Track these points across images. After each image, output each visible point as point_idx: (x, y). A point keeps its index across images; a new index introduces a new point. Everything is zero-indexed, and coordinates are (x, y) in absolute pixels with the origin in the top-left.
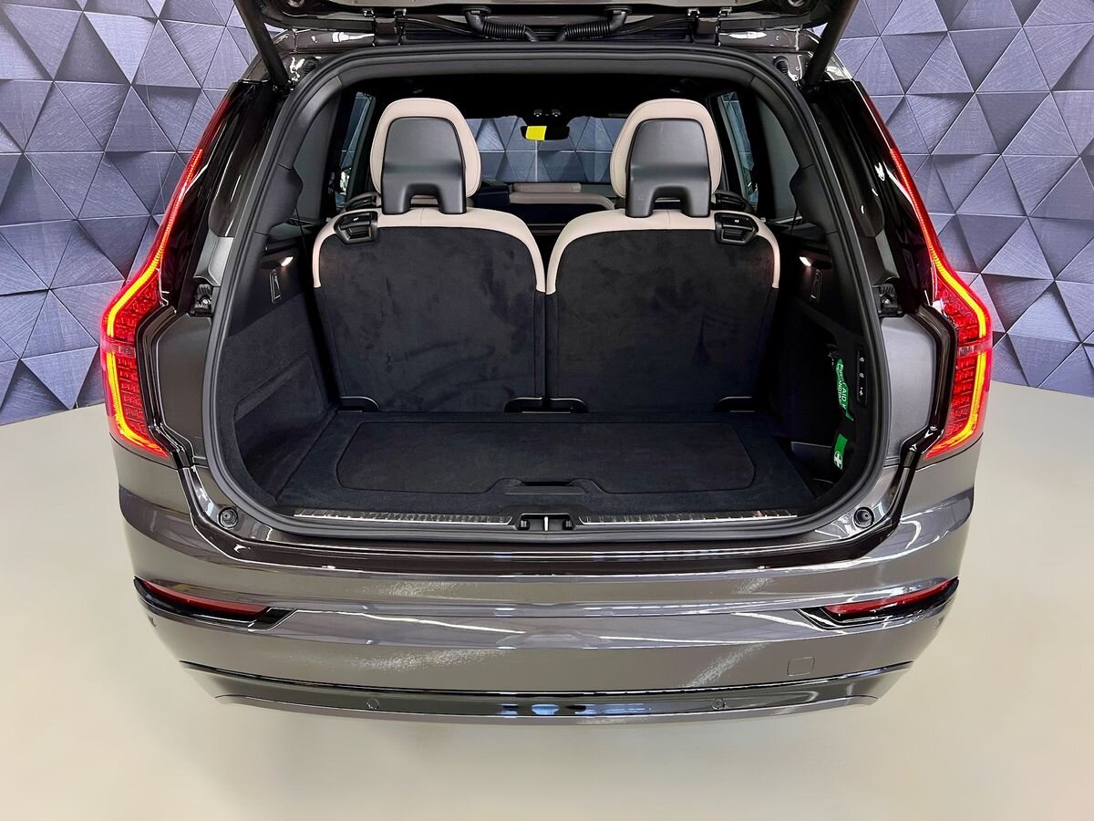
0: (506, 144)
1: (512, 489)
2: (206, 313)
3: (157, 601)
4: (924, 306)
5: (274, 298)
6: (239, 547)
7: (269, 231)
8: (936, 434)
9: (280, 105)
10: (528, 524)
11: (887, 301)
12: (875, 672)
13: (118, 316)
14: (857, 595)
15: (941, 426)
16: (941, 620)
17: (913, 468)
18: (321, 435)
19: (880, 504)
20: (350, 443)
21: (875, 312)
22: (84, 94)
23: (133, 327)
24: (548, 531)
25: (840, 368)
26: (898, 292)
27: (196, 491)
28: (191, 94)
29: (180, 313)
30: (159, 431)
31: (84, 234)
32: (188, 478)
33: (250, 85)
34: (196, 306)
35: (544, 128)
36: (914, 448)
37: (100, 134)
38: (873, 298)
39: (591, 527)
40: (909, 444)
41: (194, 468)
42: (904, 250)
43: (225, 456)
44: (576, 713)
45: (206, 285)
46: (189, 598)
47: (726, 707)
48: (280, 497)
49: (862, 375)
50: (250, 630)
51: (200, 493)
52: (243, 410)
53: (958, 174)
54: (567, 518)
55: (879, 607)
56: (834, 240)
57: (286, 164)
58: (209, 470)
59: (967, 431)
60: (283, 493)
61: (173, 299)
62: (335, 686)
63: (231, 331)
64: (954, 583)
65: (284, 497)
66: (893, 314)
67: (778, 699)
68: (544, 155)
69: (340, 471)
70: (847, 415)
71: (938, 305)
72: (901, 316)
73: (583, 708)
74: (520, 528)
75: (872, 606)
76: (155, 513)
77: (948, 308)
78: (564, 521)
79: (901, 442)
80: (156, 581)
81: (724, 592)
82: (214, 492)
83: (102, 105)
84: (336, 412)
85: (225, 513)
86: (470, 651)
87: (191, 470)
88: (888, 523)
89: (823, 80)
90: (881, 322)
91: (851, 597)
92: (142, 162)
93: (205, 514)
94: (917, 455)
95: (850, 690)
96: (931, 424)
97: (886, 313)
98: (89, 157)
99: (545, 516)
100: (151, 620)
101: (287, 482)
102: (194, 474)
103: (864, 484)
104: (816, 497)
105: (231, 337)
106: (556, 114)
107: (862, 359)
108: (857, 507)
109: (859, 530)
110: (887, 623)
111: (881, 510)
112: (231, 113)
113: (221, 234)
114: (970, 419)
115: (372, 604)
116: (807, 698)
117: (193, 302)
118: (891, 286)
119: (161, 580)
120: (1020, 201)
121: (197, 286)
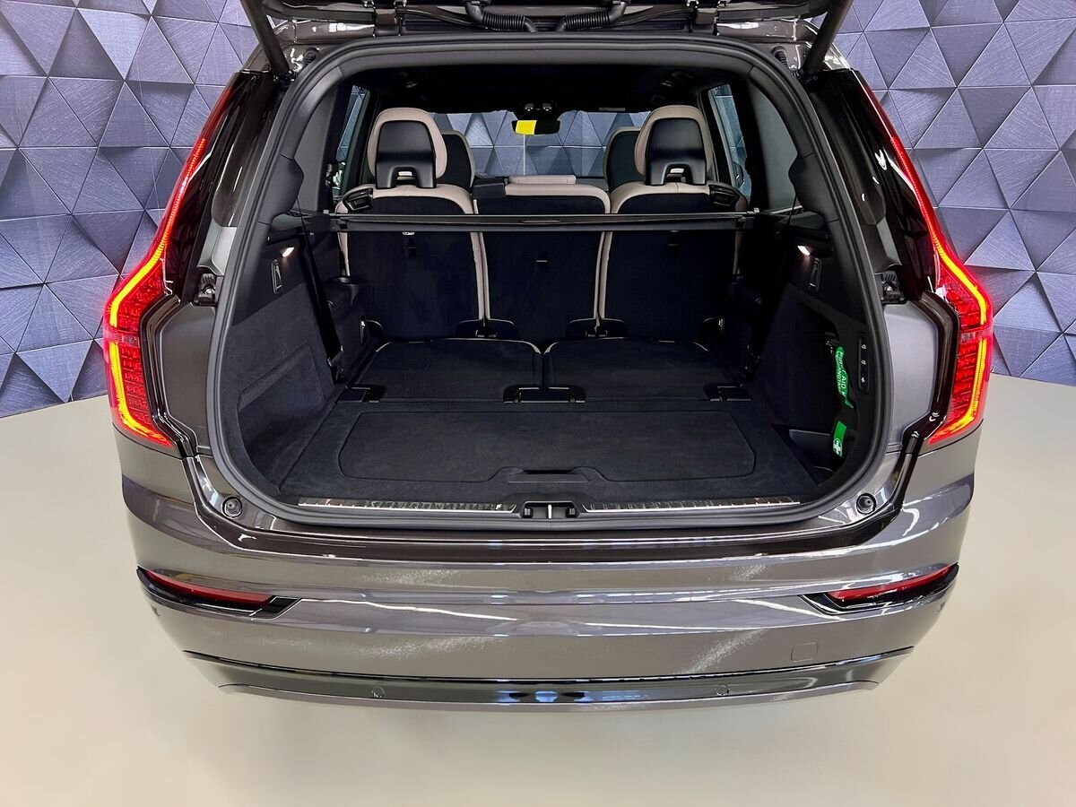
0: (494, 139)
1: (514, 478)
2: (209, 303)
3: (160, 591)
4: (927, 293)
5: (276, 288)
6: (243, 536)
7: (272, 221)
8: (939, 420)
9: (280, 96)
10: (532, 511)
11: (889, 289)
12: (875, 657)
13: (121, 306)
14: (854, 581)
15: (943, 412)
16: (942, 605)
17: (915, 454)
18: (321, 426)
19: (883, 489)
20: (351, 432)
21: (877, 298)
22: (78, 89)
23: (136, 317)
24: (552, 518)
25: (839, 355)
26: (900, 280)
27: (201, 481)
28: (184, 90)
29: (184, 302)
30: (163, 421)
31: (79, 228)
32: (192, 468)
33: (251, 76)
34: (200, 296)
35: (534, 122)
36: (916, 434)
37: (93, 129)
38: (876, 285)
39: (596, 515)
40: (910, 431)
41: (198, 457)
42: (906, 237)
43: (229, 445)
44: (576, 700)
45: (210, 275)
46: (192, 588)
47: (731, 693)
48: (283, 487)
49: (864, 362)
50: (252, 619)
51: (205, 483)
52: (246, 400)
53: (940, 168)
54: (571, 505)
55: (878, 593)
56: (835, 227)
57: (287, 153)
58: (213, 460)
59: (968, 418)
60: (287, 482)
61: (178, 289)
62: (335, 674)
63: (236, 321)
64: (954, 569)
65: (288, 486)
66: (896, 301)
67: (776, 685)
68: (532, 150)
69: (342, 460)
70: (847, 402)
71: (941, 292)
72: (903, 303)
73: (582, 695)
74: (525, 517)
75: (871, 592)
76: (158, 502)
77: (950, 294)
78: (568, 509)
79: (903, 429)
80: (159, 571)
81: (721, 579)
82: (218, 481)
83: (95, 100)
84: (336, 402)
85: (230, 502)
86: (470, 639)
87: (196, 460)
88: (890, 509)
89: (822, 70)
90: (883, 309)
91: (847, 584)
92: (136, 157)
93: (209, 504)
94: (920, 442)
95: (849, 676)
96: (933, 409)
97: (888, 300)
98: (83, 152)
99: (548, 504)
100: (155, 610)
101: (290, 471)
102: (198, 464)
103: (866, 471)
104: (817, 484)
105: (234, 327)
106: (547, 108)
107: (864, 347)
108: (859, 494)
109: (862, 517)
110: (886, 609)
111: (883, 495)
112: (232, 105)
113: (223, 223)
114: (971, 405)
115: (369, 592)
116: (806, 684)
117: (197, 291)
118: (893, 273)
119: (165, 570)
120: (1002, 194)
121: (201, 275)
